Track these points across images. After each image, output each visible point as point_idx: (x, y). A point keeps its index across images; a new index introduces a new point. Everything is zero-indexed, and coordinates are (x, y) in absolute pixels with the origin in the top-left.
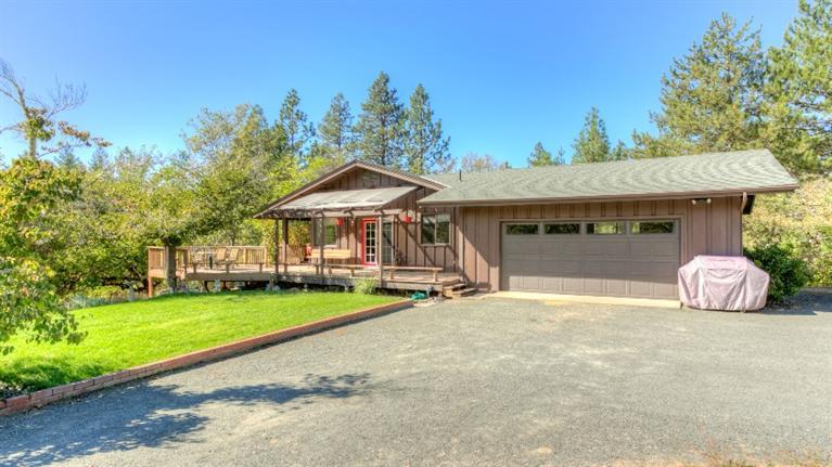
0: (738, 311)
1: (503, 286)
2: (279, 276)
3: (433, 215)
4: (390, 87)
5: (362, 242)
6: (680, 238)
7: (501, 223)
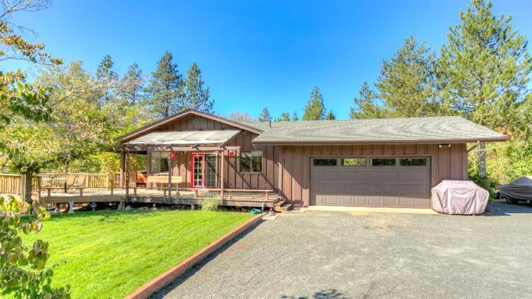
0: (471, 215)
1: (312, 202)
2: (129, 197)
3: (249, 152)
4: (173, 62)
5: (191, 170)
6: (431, 169)
7: (310, 157)
